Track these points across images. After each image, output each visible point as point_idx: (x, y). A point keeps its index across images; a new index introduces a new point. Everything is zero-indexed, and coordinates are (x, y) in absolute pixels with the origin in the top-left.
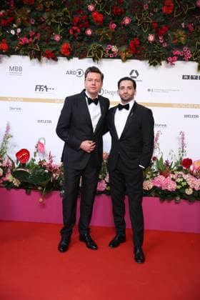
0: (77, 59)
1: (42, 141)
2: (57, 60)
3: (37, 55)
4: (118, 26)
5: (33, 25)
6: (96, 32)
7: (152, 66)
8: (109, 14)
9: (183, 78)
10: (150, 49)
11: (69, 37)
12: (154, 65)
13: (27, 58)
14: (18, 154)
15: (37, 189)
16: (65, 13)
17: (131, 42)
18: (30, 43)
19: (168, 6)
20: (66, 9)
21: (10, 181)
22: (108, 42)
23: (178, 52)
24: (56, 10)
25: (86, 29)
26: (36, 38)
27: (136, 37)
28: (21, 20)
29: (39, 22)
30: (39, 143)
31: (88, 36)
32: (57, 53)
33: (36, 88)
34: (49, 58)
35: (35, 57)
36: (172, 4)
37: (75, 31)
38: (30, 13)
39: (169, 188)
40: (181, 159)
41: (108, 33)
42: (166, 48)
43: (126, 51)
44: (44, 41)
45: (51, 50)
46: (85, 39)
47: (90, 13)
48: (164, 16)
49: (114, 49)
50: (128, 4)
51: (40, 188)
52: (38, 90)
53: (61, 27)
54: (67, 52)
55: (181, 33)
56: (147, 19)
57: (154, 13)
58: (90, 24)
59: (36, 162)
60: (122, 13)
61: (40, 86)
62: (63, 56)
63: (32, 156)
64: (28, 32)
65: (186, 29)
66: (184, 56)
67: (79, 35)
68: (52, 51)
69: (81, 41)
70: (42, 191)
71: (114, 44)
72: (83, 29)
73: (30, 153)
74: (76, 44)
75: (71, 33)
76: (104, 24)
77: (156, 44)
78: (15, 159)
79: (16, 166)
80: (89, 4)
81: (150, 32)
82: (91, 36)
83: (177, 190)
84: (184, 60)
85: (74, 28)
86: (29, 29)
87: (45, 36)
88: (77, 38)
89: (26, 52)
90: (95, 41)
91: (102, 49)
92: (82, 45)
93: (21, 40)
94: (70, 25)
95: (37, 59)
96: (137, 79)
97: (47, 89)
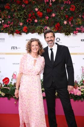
0: (31, 33)
1: (15, 73)
2: (21, 34)
3: (12, 32)
4: (50, 17)
5: (9, 19)
6: (39, 21)
7: (66, 36)
8: (45, 12)
9: (81, 41)
10: (65, 28)
11: (26, 23)
12: (67, 35)
13: (7, 34)
14: (3, 80)
15: (13, 97)
16: (25, 12)
17: (56, 24)
18: (8, 27)
19: (73, 8)
20: (25, 10)
22: (45, 25)
23: (78, 29)
24: (20, 11)
25: (34, 19)
26: (11, 24)
27: (58, 22)
28: (4, 16)
29: (12, 17)
30: (14, 74)
31: (35, 23)
32: (21, 31)
33: (12, 48)
34: (17, 34)
35: (11, 34)
36: (74, 7)
37: (29, 21)
38: (8, 13)
39: (78, 94)
40: (82, 80)
41: (45, 21)
42: (73, 27)
43: (54, 29)
44: (15, 26)
45: (18, 30)
46: (34, 24)
47: (36, 12)
48: (71, 12)
49: (48, 28)
50: (54, 7)
52: (13, 49)
53: (23, 19)
54: (26, 31)
55: (79, 20)
56: (63, 14)
57: (66, 11)
58: (36, 17)
59: (13, 84)
60: (51, 11)
61: (14, 47)
62: (24, 32)
63: (10, 81)
64: (8, 22)
65: (82, 18)
66: (81, 31)
68: (19, 30)
69: (32, 25)
71: (48, 26)
72: (33, 19)
74: (30, 27)
75: (28, 21)
76: (43, 17)
77: (68, 25)
78: (2, 82)
79: (3, 86)
80: (36, 8)
81: (65, 19)
82: (37, 23)
83: (82, 95)
84: (82, 32)
85: (29, 19)
86: (8, 20)
87: (15, 23)
88: (31, 24)
89: (7, 31)
90: (39, 25)
91: (42, 28)
92: (33, 27)
93: (4, 26)
94: (27, 18)
95: (12, 34)
96: (60, 42)
97: (17, 48)
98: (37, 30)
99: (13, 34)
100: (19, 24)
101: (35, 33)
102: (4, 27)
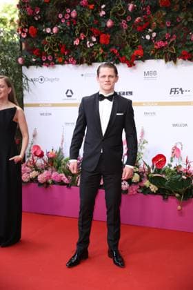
3: (172, 58)
5: (168, 27)
13: (163, 61)
14: (154, 160)
15: (174, 196)
18: (166, 45)
21: (148, 186)
26: (171, 40)
28: (157, 23)
29: (175, 23)
30: (176, 148)
33: (171, 91)
34: (184, 59)
35: (170, 60)
38: (166, 16)
44: (180, 42)
45: (187, 50)
51: (177, 195)
52: (173, 93)
61: (176, 89)
63: (168, 161)
64: (165, 34)
70: (179, 198)
73: (167, 159)
78: (150, 164)
79: (152, 171)
86: (165, 32)
87: (181, 37)
89: (161, 56)
93: (157, 45)
97: (182, 92)
99: (175, 62)
100: (188, 39)
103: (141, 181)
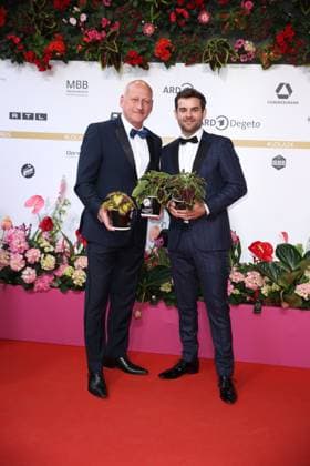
0: (183, 65)
2: (148, 69)
3: (113, 61)
4: (258, 4)
5: (107, 8)
6: (218, 17)
11: (168, 28)
13: (97, 65)
17: (279, 32)
18: (102, 39)
21: (68, 274)
25: (199, 12)
26: (112, 30)
27: (289, 23)
31: (202, 24)
32: (149, 55)
33: (112, 117)
34: (133, 65)
35: (110, 64)
37: (179, 17)
41: (240, 17)
43: (270, 50)
44: (127, 35)
45: (138, 50)
46: (198, 30)
49: (249, 46)
53: (156, 11)
54: (165, 54)
58: (207, 2)
61: (119, 114)
62: (159, 60)
64: (101, 19)
67: (186, 23)
68: (139, 52)
69: (190, 33)
71: (248, 38)
72: (195, 11)
74: (182, 39)
75: (173, 19)
76: (232, 1)
78: (74, 239)
79: (77, 251)
82: (208, 25)
85: (179, 10)
86: (101, 15)
87: (128, 26)
88: (184, 29)
89: (96, 56)
90: (215, 33)
91: (228, 47)
92: (193, 40)
93: (86, 35)
94: (170, 6)
95: (113, 67)
96: (290, 99)
98: (207, 54)
99: (118, 68)
100: (139, 31)
101: (200, 62)
102: (85, 39)
103: (57, 267)
